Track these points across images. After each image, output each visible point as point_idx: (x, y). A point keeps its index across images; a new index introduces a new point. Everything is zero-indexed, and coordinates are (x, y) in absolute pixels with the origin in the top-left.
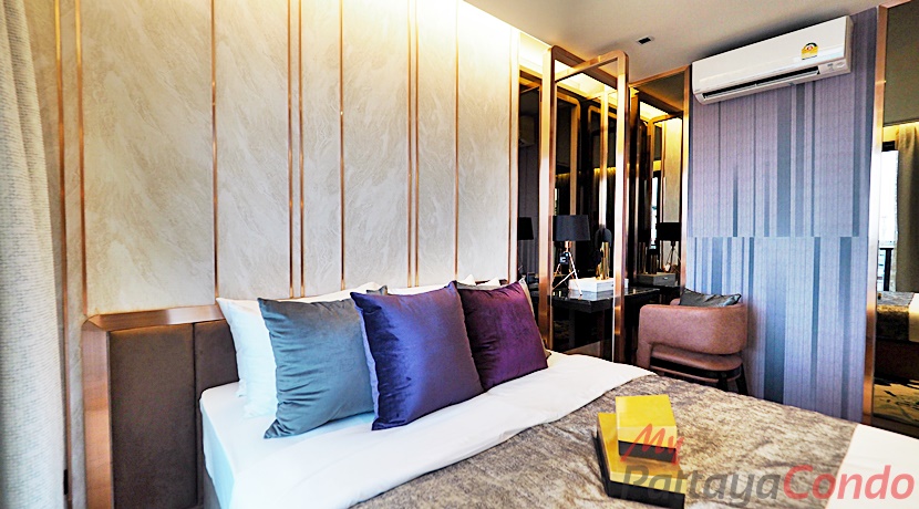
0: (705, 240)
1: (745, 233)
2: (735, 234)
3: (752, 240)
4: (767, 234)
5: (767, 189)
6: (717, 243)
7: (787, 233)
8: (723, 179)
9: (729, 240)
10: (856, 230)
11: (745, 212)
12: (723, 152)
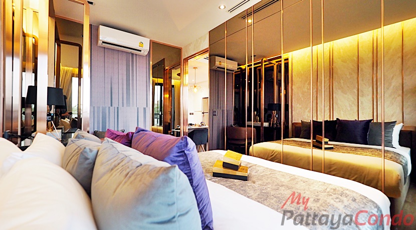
0: (99, 108)
1: (115, 105)
2: (111, 106)
3: (118, 108)
4: (123, 106)
5: (123, 94)
6: (104, 109)
7: (129, 106)
8: (106, 81)
9: (109, 107)
10: (147, 106)
11: (115, 96)
12: (106, 71)
